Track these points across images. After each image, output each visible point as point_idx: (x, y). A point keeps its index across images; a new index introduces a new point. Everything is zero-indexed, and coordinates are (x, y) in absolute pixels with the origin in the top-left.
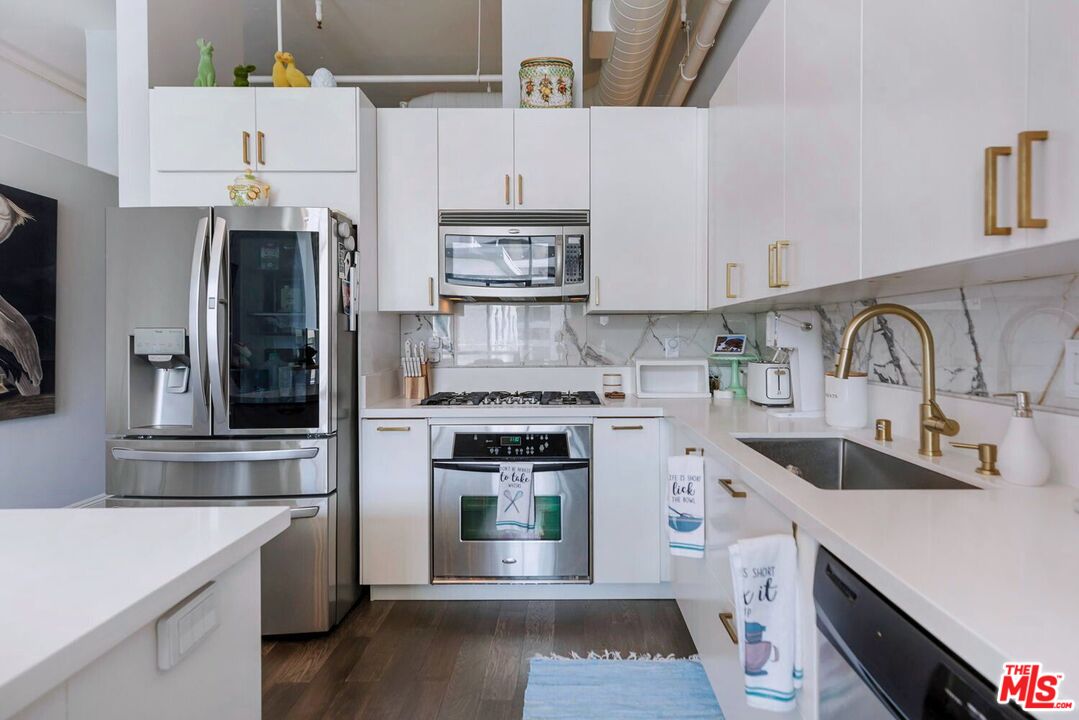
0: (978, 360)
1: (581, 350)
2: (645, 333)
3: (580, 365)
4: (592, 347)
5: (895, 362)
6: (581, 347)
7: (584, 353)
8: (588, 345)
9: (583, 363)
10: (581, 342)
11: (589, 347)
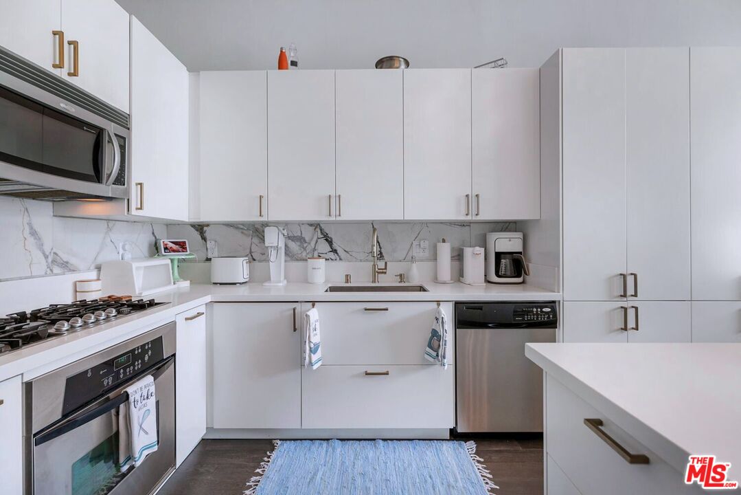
0: (380, 248)
1: (46, 257)
2: (104, 238)
3: (46, 275)
4: (60, 253)
5: (335, 251)
6: (47, 254)
7: (50, 260)
8: (54, 250)
9: (49, 271)
10: (47, 249)
11: (55, 253)
